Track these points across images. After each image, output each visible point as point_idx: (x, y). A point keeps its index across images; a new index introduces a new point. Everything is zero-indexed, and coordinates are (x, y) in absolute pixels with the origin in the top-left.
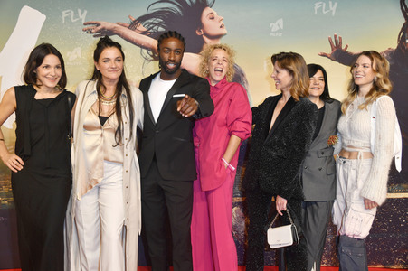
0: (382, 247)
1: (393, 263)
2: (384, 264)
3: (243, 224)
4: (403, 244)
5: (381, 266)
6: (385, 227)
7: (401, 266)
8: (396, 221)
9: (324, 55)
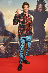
0: (33, 51)
1: (35, 55)
2: (33, 55)
3: (4, 49)
4: (37, 51)
5: (32, 55)
6: (33, 47)
7: (36, 55)
8: (36, 46)
9: (21, 10)
